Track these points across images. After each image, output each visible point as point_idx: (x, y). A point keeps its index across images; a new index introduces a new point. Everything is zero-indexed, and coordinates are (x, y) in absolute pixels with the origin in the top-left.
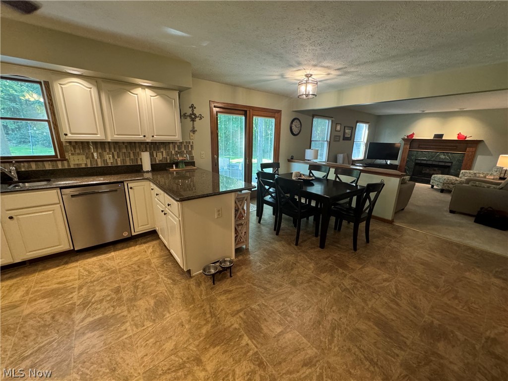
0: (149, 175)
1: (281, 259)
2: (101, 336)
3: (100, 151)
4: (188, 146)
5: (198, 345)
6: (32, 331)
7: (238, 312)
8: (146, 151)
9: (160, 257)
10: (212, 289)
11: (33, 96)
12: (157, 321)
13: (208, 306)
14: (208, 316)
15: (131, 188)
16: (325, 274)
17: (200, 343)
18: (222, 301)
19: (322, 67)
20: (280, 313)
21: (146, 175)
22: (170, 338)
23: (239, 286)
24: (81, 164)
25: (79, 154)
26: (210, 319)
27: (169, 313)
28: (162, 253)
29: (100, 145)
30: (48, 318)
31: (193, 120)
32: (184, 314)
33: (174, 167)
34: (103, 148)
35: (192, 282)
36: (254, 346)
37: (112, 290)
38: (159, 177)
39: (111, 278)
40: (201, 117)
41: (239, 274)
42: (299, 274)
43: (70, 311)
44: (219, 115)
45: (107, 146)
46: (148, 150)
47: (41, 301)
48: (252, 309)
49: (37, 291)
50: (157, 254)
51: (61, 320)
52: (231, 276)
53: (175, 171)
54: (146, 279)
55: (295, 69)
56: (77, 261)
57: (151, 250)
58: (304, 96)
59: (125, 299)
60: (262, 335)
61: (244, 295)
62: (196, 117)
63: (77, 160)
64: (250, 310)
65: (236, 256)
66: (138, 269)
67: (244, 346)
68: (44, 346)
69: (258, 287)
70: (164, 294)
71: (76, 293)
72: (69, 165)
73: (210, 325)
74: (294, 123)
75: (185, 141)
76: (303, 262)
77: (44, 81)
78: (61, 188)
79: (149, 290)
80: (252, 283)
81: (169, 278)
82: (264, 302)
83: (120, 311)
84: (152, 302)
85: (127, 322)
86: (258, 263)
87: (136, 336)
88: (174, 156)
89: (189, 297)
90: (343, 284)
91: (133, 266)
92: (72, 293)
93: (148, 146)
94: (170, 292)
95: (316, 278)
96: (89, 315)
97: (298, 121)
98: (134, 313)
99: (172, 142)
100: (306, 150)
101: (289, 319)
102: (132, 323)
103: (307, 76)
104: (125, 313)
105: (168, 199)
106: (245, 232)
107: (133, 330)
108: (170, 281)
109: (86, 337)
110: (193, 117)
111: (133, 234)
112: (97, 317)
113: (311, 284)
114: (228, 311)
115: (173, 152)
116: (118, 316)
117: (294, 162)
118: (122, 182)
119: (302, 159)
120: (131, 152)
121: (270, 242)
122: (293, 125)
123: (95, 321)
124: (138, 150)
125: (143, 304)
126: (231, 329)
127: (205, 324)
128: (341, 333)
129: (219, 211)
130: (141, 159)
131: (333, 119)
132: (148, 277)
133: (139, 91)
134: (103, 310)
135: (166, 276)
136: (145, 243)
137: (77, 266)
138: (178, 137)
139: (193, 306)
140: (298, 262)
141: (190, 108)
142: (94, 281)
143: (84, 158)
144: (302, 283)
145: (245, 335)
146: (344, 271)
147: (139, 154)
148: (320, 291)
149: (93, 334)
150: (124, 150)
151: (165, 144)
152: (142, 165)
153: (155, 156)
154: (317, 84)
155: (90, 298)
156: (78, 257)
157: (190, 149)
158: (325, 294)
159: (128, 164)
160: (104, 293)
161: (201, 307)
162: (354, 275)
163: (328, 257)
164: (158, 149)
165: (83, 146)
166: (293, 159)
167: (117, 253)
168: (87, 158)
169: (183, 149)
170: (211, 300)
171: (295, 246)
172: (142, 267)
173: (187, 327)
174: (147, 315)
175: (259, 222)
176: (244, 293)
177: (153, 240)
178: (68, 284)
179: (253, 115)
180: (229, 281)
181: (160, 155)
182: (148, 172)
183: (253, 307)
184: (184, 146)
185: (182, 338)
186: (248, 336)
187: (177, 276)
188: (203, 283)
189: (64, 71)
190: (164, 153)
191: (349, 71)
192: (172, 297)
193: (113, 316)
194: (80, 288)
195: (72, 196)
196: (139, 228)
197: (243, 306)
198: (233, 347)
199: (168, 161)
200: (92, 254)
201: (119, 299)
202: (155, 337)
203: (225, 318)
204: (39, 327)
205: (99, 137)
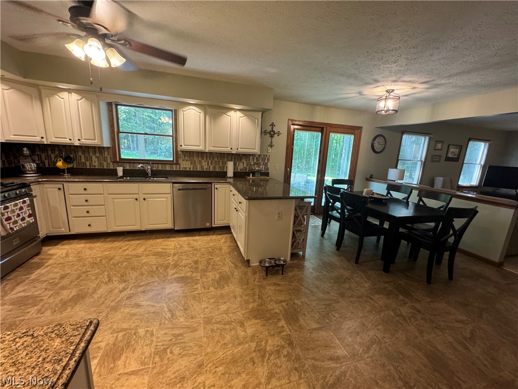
0: (231, 180)
1: (335, 272)
2: (182, 287)
3: (200, 159)
4: (265, 158)
5: (244, 314)
6: (145, 273)
7: (282, 301)
8: (232, 161)
9: (229, 246)
10: (264, 279)
11: (166, 119)
12: (218, 289)
13: (258, 291)
14: (256, 297)
15: (216, 189)
16: (381, 296)
17: (247, 313)
18: (270, 290)
19: (403, 81)
20: (319, 314)
21: (229, 180)
22: (225, 303)
23: (288, 283)
24: (187, 168)
25: (187, 160)
26: (257, 300)
27: (228, 286)
28: (231, 244)
29: (201, 154)
30: (154, 267)
31: (272, 136)
32: (238, 290)
33: (251, 176)
34: (202, 157)
35: (250, 270)
36: (288, 330)
37: (193, 261)
38: (238, 183)
39: (193, 253)
40: (279, 134)
41: (290, 274)
42: (350, 289)
43: (167, 267)
44: (296, 131)
45: (205, 156)
46: (233, 160)
47: (152, 257)
48: (294, 303)
49: (150, 251)
50: (227, 244)
51: (161, 271)
52: (282, 274)
53: (251, 179)
54: (217, 259)
55: (372, 86)
56: (175, 237)
57: (224, 240)
58: (383, 112)
59: (200, 269)
60: (298, 324)
61: (290, 291)
62: (274, 133)
63: (185, 165)
64: (292, 303)
65: (291, 259)
66: (212, 252)
67: (280, 327)
68: (150, 283)
69: (305, 288)
70: (227, 273)
71: (171, 257)
72: (180, 168)
73: (256, 304)
74: (376, 140)
75: (263, 154)
76: (358, 279)
77: (174, 110)
78: (174, 183)
79: (217, 267)
80: (301, 284)
81: (232, 263)
82: (307, 302)
83: (195, 276)
84: (217, 276)
85: (199, 283)
86: (311, 269)
87: (203, 294)
88: (253, 167)
89: (245, 280)
90: (400, 310)
91: (210, 249)
92: (169, 256)
93: (233, 157)
94: (231, 272)
95: (367, 296)
96: (176, 273)
97: (382, 138)
98: (204, 280)
99: (252, 155)
100: (390, 170)
101: (327, 321)
102: (202, 285)
103: (387, 91)
104: (199, 278)
105: (240, 198)
106: (303, 240)
107: (201, 290)
108: (233, 265)
109: (173, 285)
110: (272, 134)
111: (213, 226)
112: (181, 275)
113: (361, 300)
114: (273, 298)
115: (252, 163)
116: (194, 279)
117: (373, 181)
118: (211, 183)
119: (383, 178)
120: (221, 161)
121: (328, 255)
122: (375, 142)
123: (179, 277)
124: (225, 160)
125: (211, 276)
126: (272, 312)
127: (252, 302)
128: (380, 349)
129: (279, 214)
130: (227, 167)
131: (432, 136)
132: (218, 259)
133: (232, 113)
134: (186, 272)
135: (230, 261)
136: (220, 235)
137: (174, 241)
138: (257, 150)
139: (246, 286)
140: (353, 278)
141: (270, 126)
142: (183, 253)
143: (189, 164)
144: (351, 296)
145: (283, 320)
146: (405, 299)
147: (226, 163)
148: (368, 308)
149: (177, 285)
150: (216, 159)
151: (246, 156)
152: (227, 172)
153: (237, 166)
154: (399, 98)
155: (179, 263)
156: (176, 235)
157: (266, 161)
158: (374, 312)
159: (217, 170)
160: (188, 262)
161: (253, 289)
162: (417, 305)
163: (391, 282)
164: (241, 159)
165: (190, 154)
166: (372, 178)
167: (200, 237)
168: (191, 164)
169: (261, 161)
170: (261, 287)
171: (354, 265)
172: (215, 250)
173: (239, 299)
174: (213, 283)
175: (323, 235)
176: (291, 289)
177: (227, 233)
178: (167, 251)
179: (330, 132)
180: (280, 277)
181: (241, 164)
182: (230, 178)
183: (296, 302)
184: (262, 158)
185: (233, 306)
186: (285, 320)
187: (239, 263)
188: (258, 273)
189: (186, 102)
190: (245, 164)
191: (439, 83)
192: (232, 277)
193: (190, 278)
194: (174, 255)
195: (179, 189)
196: (218, 222)
197: (288, 299)
198: (271, 325)
199: (247, 171)
200: (184, 235)
201: (197, 268)
202: (215, 299)
203: (270, 303)
204: (149, 271)
205: (201, 148)
